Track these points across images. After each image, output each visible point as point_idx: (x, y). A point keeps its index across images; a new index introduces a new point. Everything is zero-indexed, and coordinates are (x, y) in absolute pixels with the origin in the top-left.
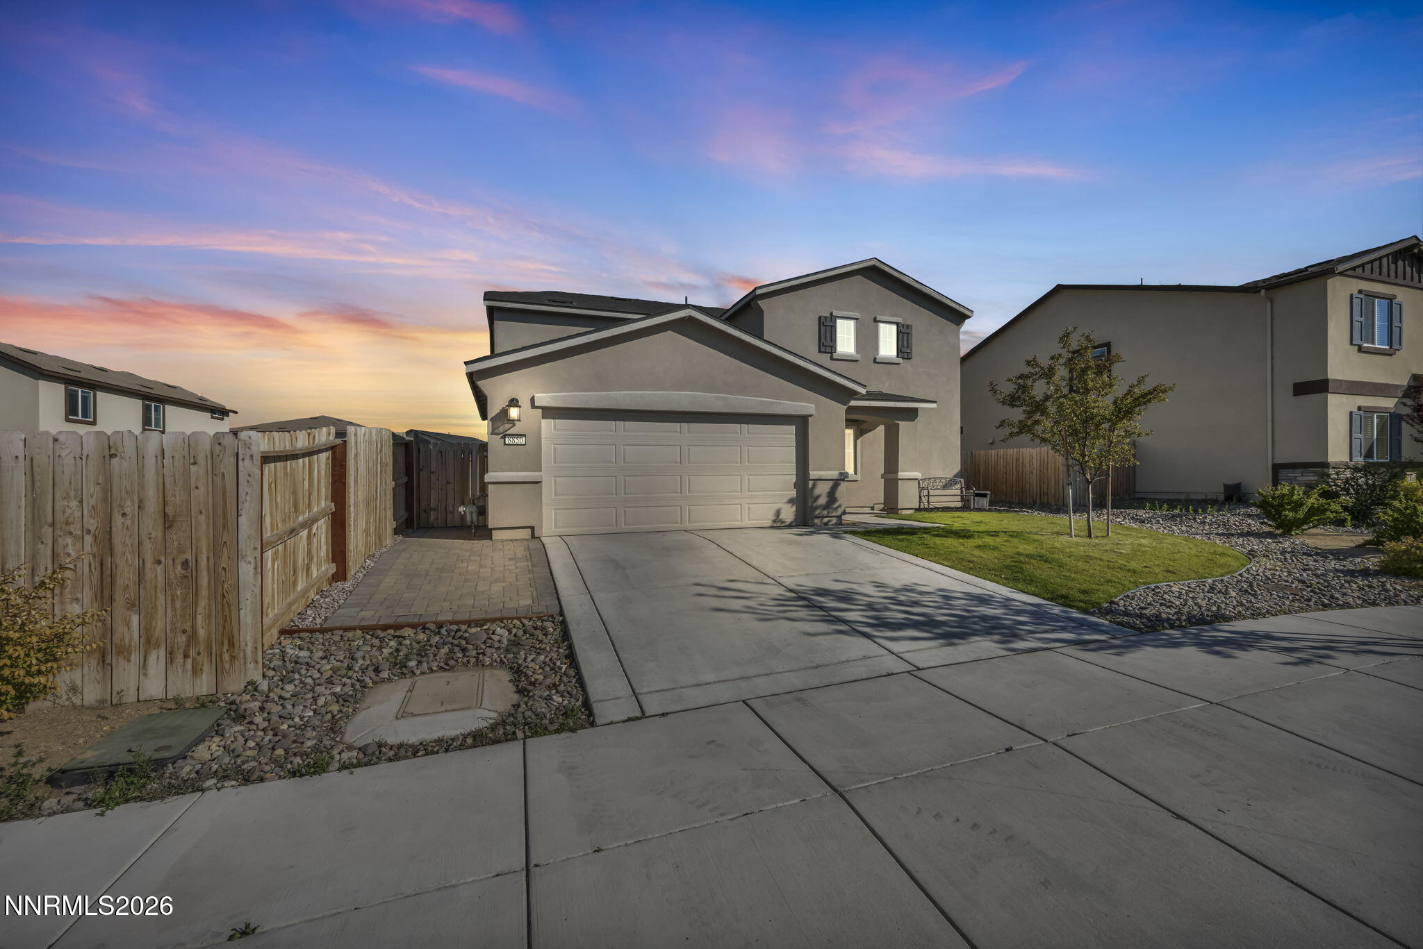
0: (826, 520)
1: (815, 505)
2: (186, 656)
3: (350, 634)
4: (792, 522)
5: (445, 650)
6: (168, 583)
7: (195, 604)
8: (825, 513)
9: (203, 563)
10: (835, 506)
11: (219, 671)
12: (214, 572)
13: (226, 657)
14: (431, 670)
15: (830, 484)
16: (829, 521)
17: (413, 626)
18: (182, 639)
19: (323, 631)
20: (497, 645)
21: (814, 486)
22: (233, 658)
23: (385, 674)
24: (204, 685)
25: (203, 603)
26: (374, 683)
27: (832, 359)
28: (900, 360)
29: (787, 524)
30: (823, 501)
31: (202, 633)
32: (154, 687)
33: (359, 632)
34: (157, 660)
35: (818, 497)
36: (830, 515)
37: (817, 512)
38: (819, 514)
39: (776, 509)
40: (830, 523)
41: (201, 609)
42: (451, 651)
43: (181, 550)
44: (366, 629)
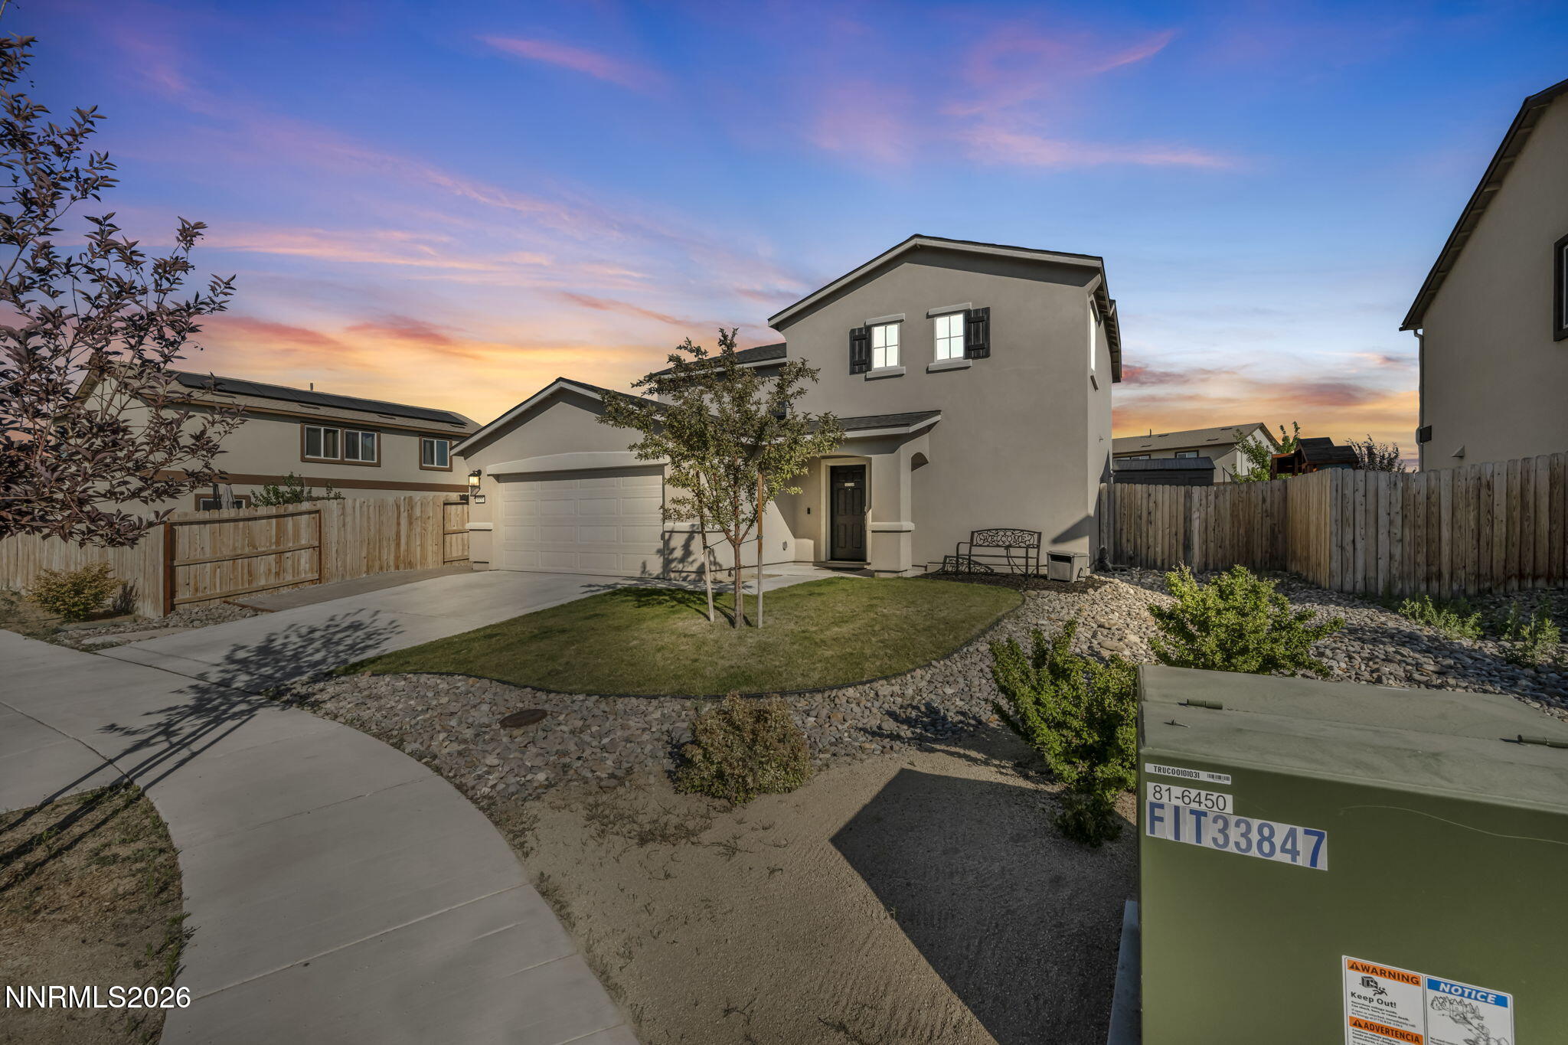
0: (684, 574)
1: (670, 557)
4: (658, 575)
8: (680, 566)
10: (690, 559)
15: (686, 536)
16: (688, 576)
21: (670, 537)
27: (866, 379)
28: (970, 362)
29: (654, 576)
30: (678, 553)
35: (674, 549)
36: (685, 569)
37: (673, 565)
38: (675, 567)
39: (642, 561)
40: (689, 579)
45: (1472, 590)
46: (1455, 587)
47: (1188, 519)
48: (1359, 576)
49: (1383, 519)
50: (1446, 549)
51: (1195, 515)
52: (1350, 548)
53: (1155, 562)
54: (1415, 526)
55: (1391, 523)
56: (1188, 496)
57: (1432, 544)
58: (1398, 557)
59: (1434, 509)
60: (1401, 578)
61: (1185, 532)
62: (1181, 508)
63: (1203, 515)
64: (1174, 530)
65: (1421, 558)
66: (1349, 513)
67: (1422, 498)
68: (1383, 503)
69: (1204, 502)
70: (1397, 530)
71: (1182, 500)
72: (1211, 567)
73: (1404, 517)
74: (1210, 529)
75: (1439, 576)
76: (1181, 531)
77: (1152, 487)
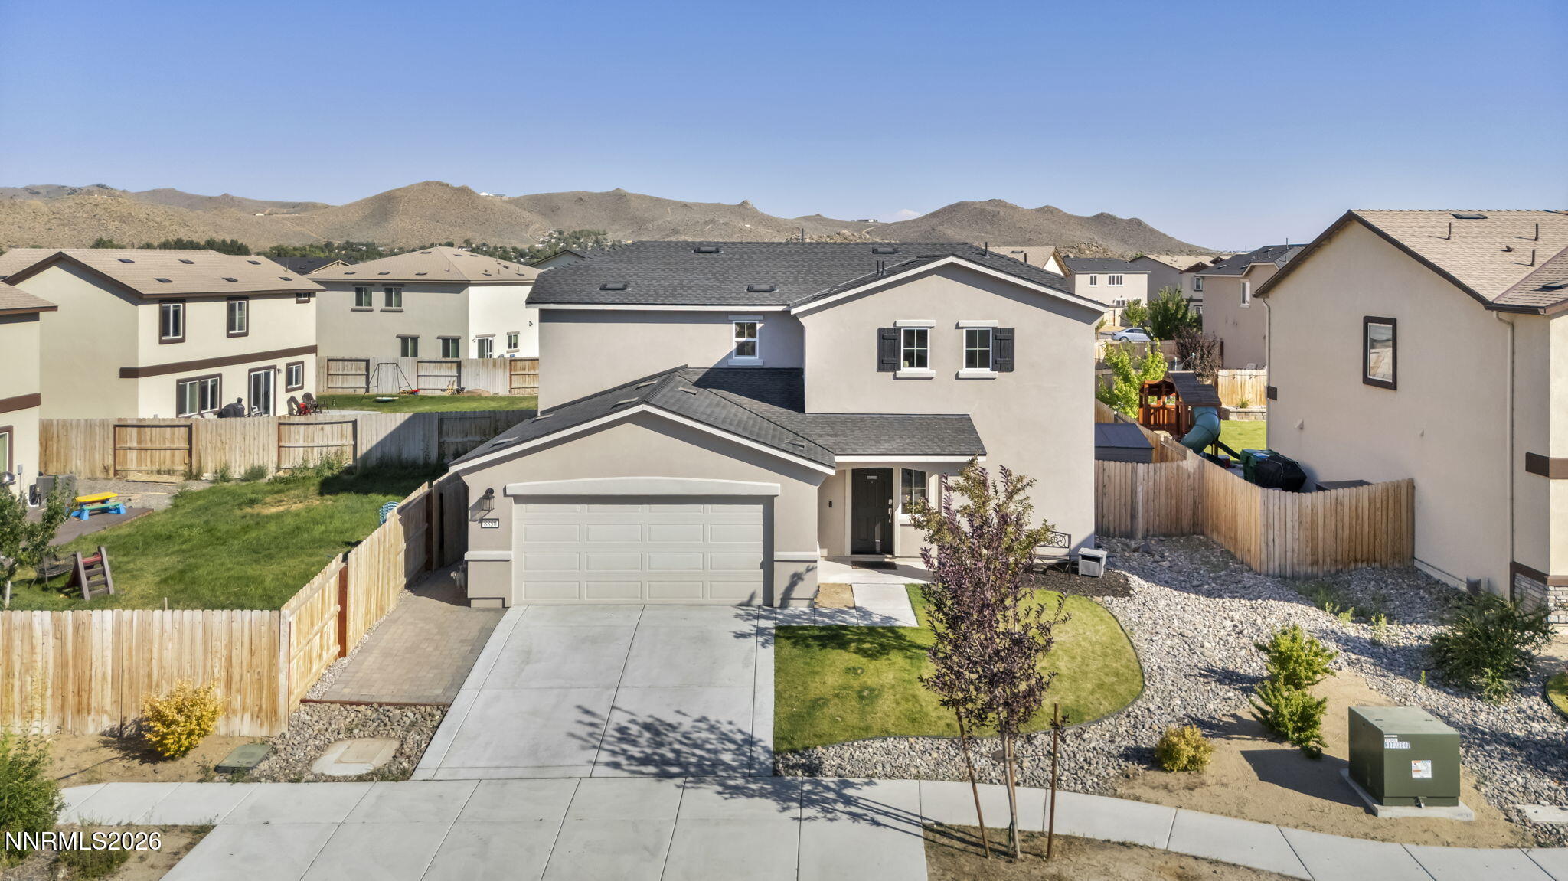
2: (258, 717)
3: (333, 706)
5: (376, 724)
6: (252, 682)
7: (262, 692)
9: (265, 674)
11: (270, 726)
12: (270, 678)
13: (273, 720)
14: (364, 736)
17: (367, 704)
18: (257, 709)
19: (321, 702)
20: (402, 724)
21: (781, 567)
22: (276, 720)
23: (341, 736)
24: (264, 733)
25: (265, 692)
26: (335, 740)
27: (895, 378)
28: (996, 374)
31: (264, 706)
32: (245, 732)
33: (338, 705)
34: (247, 717)
41: (264, 696)
42: (379, 726)
43: (257, 666)
44: (343, 703)
45: (1333, 571)
46: (1325, 568)
47: (1134, 492)
48: (1277, 564)
49: (1289, 524)
50: (1321, 544)
51: (1140, 489)
52: (1271, 544)
53: (1109, 529)
54: (1306, 529)
55: (1293, 527)
56: (1134, 471)
57: (1314, 539)
58: (1296, 550)
59: (1315, 518)
60: (1299, 564)
61: (1132, 502)
62: (1129, 482)
63: (1145, 488)
64: (1123, 503)
65: (1309, 550)
66: (1271, 521)
67: (1309, 511)
68: (1289, 513)
69: (1146, 477)
70: (1296, 532)
71: (1129, 474)
72: (1151, 533)
73: (1300, 523)
74: (1150, 500)
75: (1318, 562)
76: (1129, 502)
77: (1106, 463)
